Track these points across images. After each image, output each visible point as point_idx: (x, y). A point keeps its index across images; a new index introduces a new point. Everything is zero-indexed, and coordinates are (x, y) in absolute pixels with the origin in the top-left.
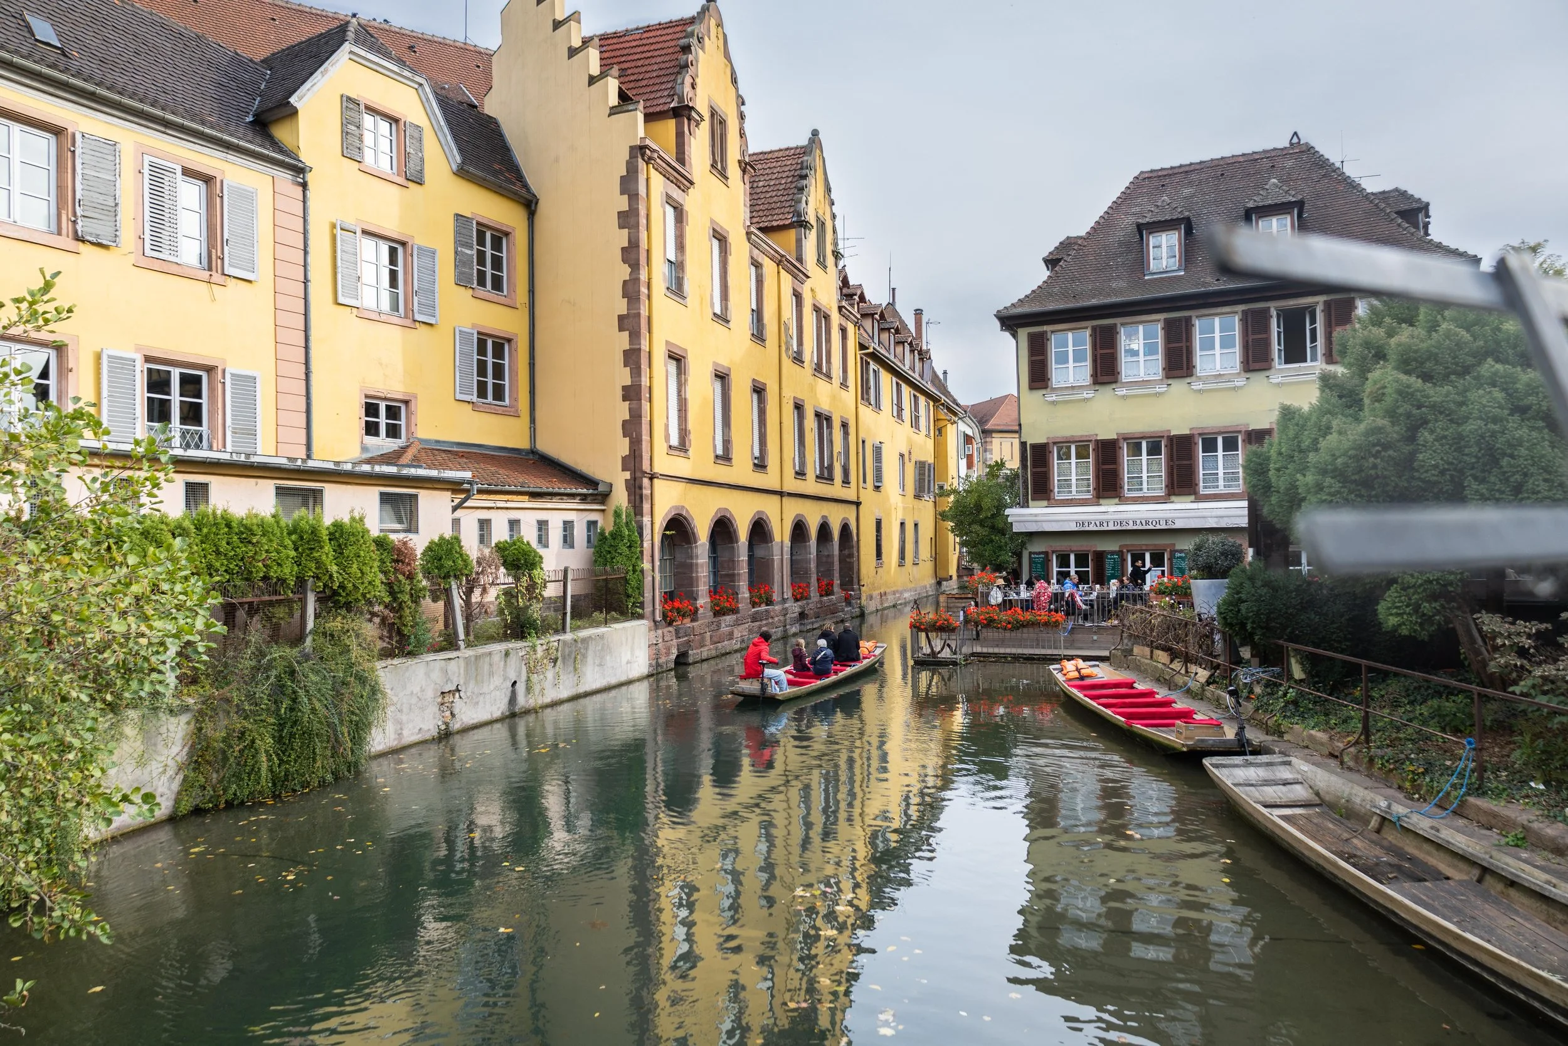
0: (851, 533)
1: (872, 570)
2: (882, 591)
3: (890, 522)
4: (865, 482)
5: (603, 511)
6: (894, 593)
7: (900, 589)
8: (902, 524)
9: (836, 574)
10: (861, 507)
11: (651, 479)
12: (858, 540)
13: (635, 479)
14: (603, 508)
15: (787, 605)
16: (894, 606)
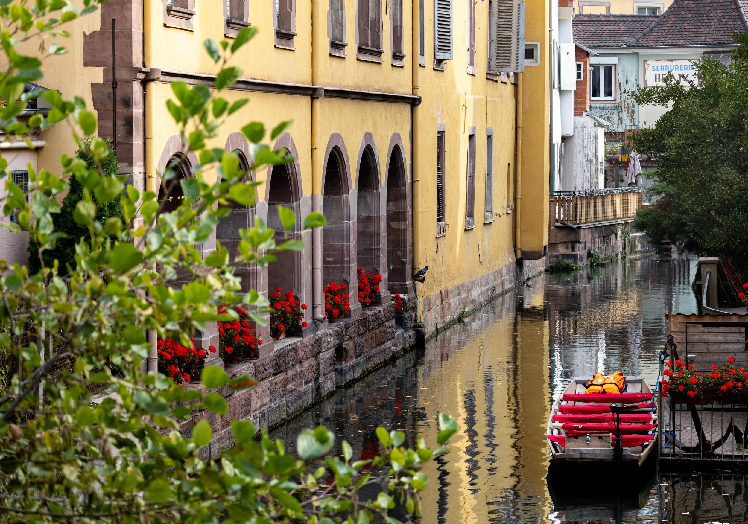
0: (402, 166)
1: (432, 243)
2: (443, 288)
3: (457, 137)
4: (422, 54)
5: (38, 150)
6: (459, 290)
7: (467, 280)
8: (472, 137)
9: (383, 259)
10: (420, 108)
11: (145, 83)
12: (413, 182)
13: (115, 84)
14: (35, 144)
15: (319, 333)
16: (460, 320)
